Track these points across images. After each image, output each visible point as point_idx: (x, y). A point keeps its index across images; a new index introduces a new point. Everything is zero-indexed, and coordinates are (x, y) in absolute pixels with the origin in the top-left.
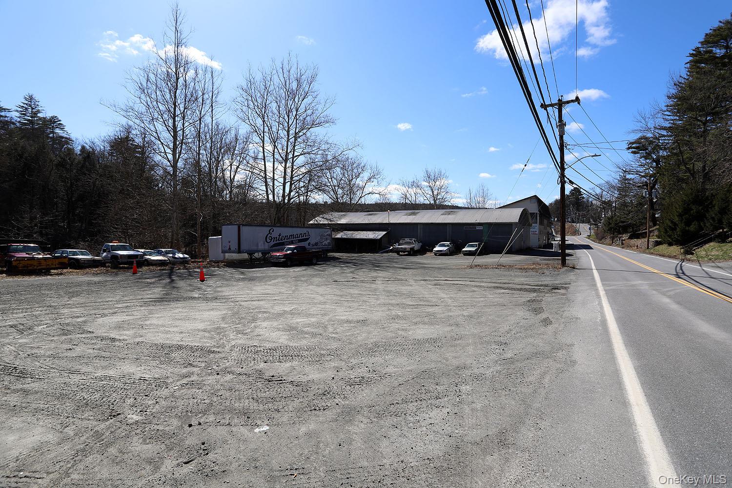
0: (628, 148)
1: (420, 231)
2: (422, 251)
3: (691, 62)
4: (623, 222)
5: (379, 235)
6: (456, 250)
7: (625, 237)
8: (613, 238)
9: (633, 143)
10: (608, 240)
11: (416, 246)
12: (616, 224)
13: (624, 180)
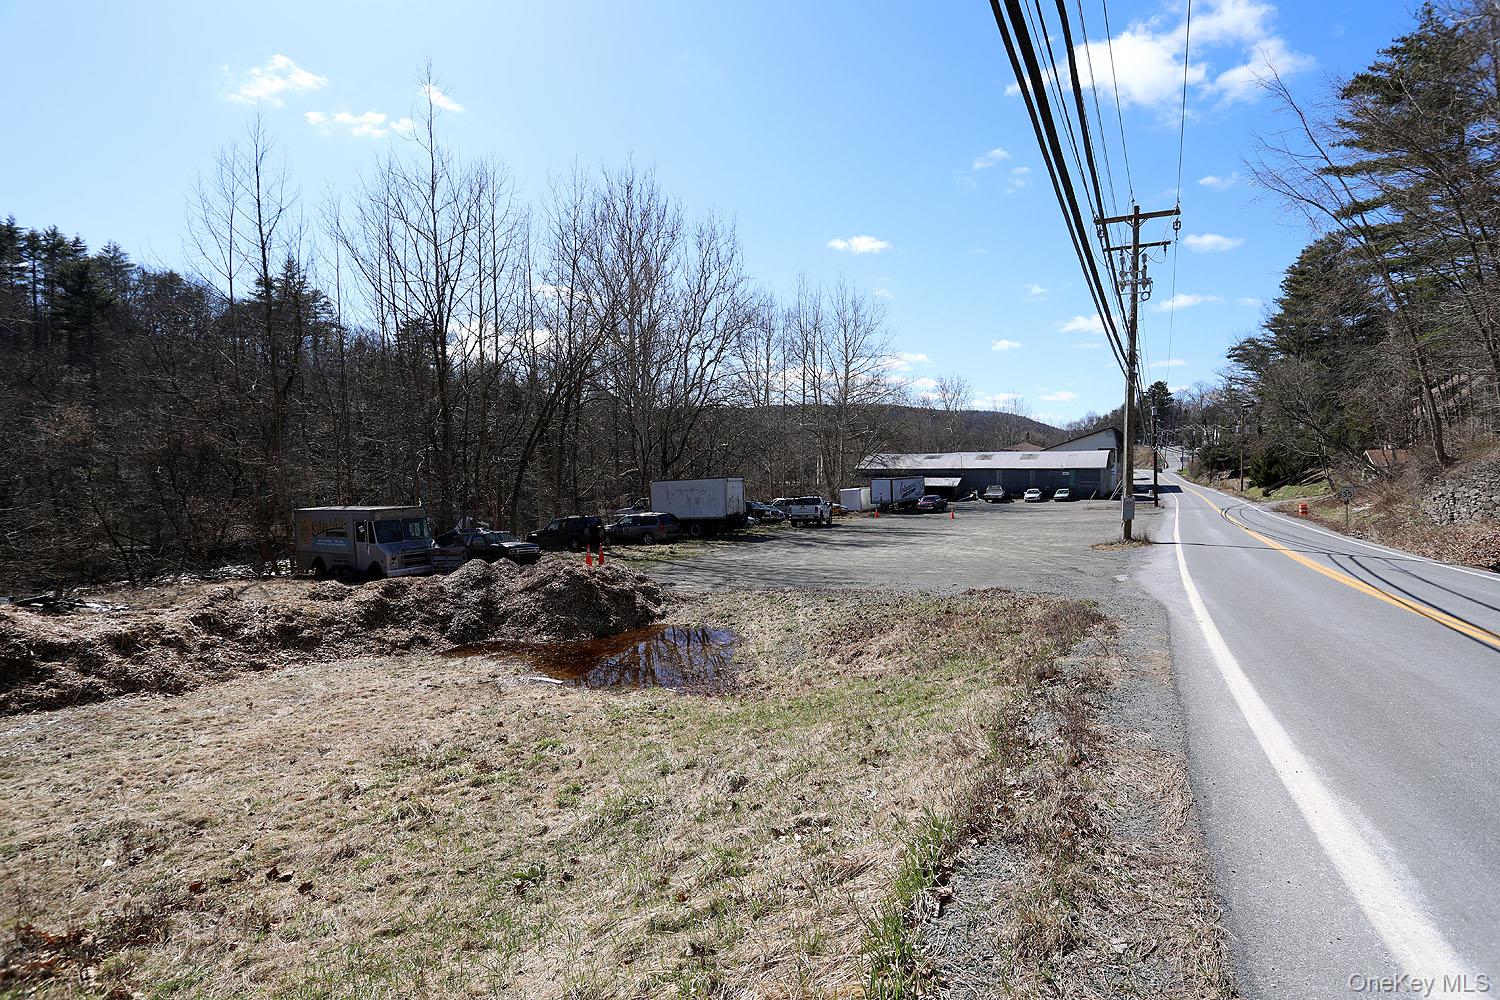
0: (1229, 357)
1: (999, 477)
2: (1007, 499)
3: (1287, 280)
4: (1221, 456)
5: (955, 482)
6: (1046, 496)
7: (1226, 474)
8: (1211, 477)
9: (1236, 349)
10: (1206, 480)
11: (1000, 494)
12: (1213, 459)
13: (1229, 390)
